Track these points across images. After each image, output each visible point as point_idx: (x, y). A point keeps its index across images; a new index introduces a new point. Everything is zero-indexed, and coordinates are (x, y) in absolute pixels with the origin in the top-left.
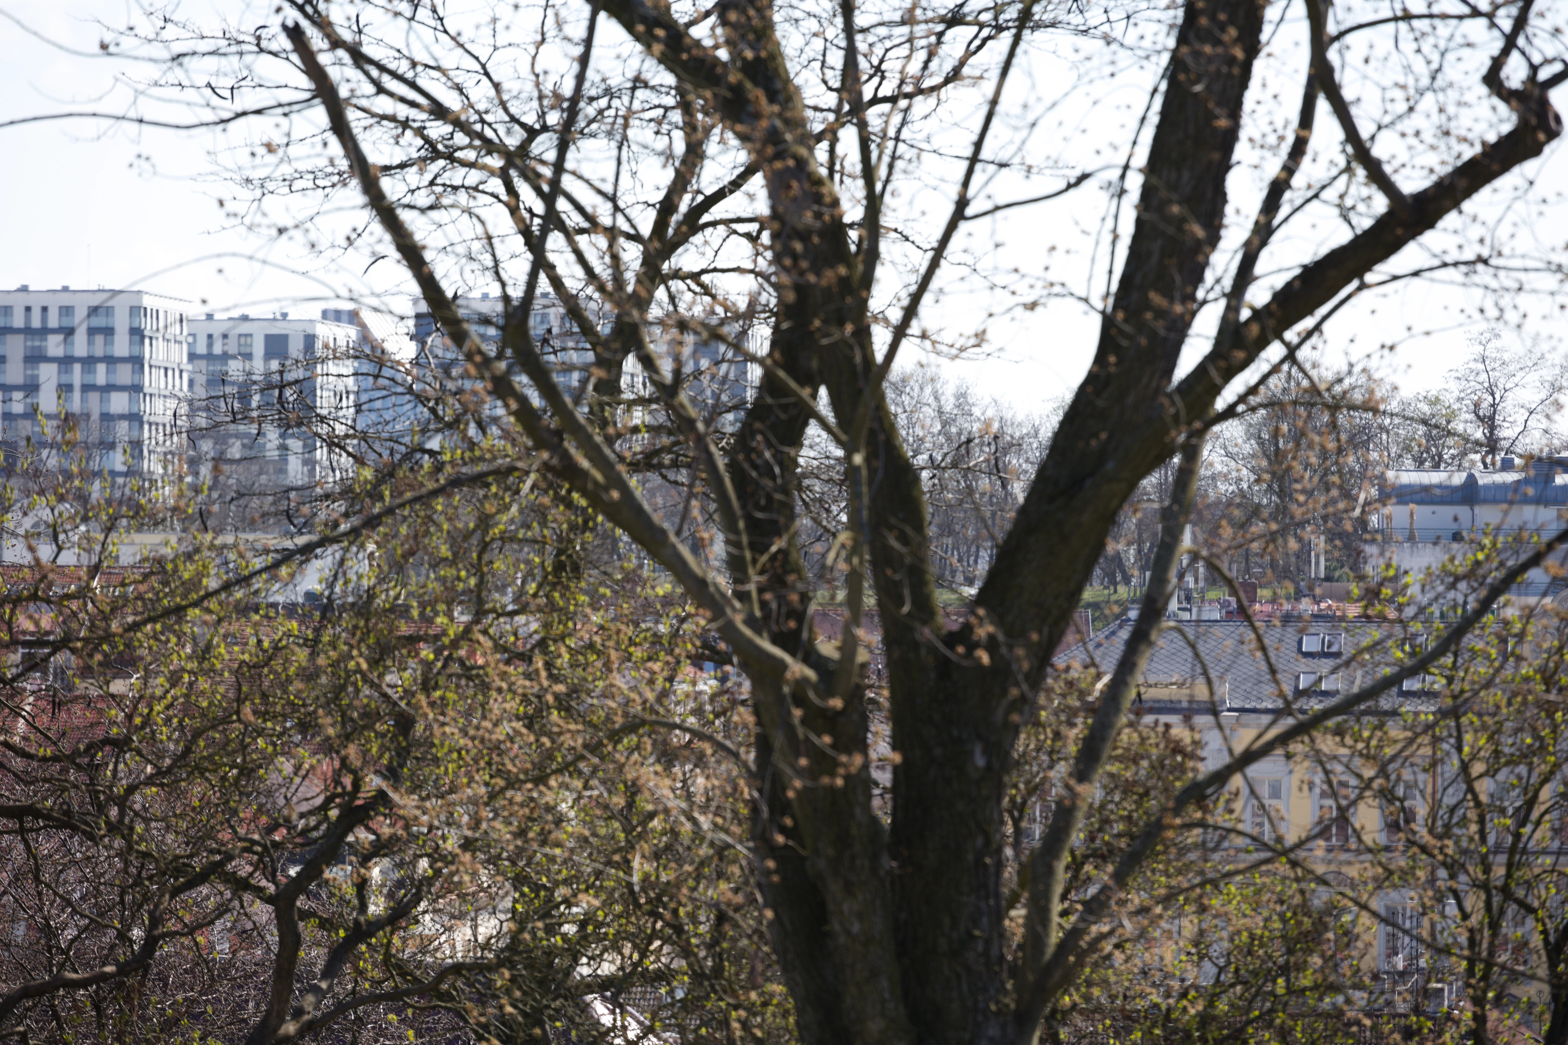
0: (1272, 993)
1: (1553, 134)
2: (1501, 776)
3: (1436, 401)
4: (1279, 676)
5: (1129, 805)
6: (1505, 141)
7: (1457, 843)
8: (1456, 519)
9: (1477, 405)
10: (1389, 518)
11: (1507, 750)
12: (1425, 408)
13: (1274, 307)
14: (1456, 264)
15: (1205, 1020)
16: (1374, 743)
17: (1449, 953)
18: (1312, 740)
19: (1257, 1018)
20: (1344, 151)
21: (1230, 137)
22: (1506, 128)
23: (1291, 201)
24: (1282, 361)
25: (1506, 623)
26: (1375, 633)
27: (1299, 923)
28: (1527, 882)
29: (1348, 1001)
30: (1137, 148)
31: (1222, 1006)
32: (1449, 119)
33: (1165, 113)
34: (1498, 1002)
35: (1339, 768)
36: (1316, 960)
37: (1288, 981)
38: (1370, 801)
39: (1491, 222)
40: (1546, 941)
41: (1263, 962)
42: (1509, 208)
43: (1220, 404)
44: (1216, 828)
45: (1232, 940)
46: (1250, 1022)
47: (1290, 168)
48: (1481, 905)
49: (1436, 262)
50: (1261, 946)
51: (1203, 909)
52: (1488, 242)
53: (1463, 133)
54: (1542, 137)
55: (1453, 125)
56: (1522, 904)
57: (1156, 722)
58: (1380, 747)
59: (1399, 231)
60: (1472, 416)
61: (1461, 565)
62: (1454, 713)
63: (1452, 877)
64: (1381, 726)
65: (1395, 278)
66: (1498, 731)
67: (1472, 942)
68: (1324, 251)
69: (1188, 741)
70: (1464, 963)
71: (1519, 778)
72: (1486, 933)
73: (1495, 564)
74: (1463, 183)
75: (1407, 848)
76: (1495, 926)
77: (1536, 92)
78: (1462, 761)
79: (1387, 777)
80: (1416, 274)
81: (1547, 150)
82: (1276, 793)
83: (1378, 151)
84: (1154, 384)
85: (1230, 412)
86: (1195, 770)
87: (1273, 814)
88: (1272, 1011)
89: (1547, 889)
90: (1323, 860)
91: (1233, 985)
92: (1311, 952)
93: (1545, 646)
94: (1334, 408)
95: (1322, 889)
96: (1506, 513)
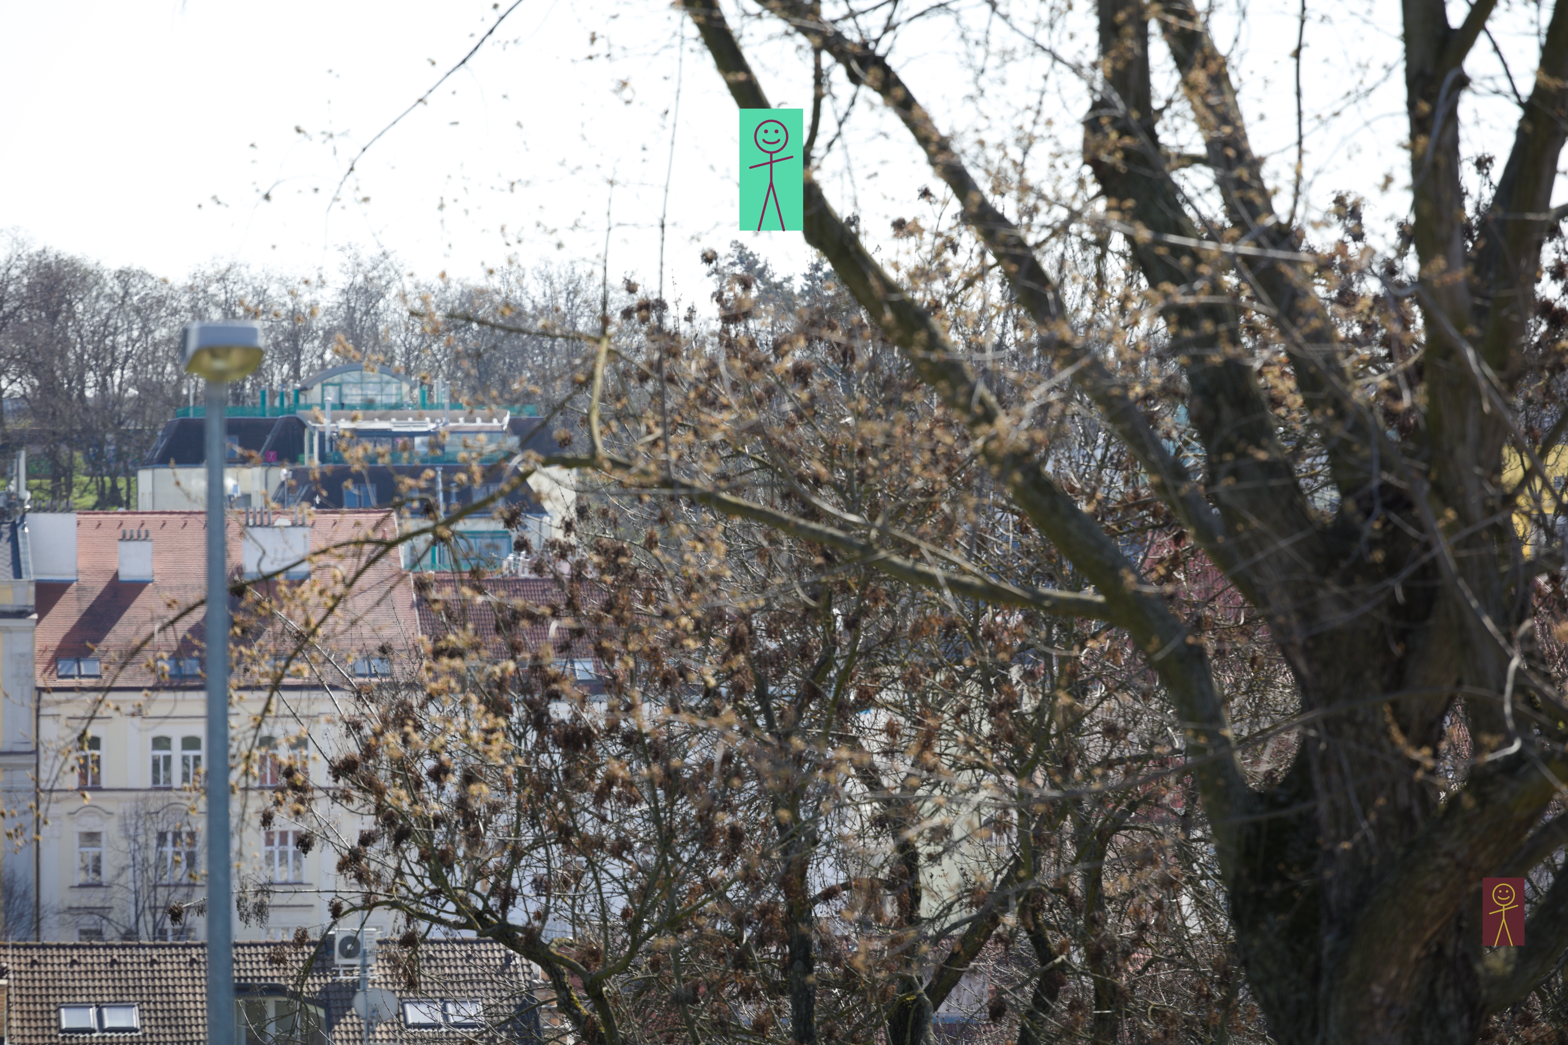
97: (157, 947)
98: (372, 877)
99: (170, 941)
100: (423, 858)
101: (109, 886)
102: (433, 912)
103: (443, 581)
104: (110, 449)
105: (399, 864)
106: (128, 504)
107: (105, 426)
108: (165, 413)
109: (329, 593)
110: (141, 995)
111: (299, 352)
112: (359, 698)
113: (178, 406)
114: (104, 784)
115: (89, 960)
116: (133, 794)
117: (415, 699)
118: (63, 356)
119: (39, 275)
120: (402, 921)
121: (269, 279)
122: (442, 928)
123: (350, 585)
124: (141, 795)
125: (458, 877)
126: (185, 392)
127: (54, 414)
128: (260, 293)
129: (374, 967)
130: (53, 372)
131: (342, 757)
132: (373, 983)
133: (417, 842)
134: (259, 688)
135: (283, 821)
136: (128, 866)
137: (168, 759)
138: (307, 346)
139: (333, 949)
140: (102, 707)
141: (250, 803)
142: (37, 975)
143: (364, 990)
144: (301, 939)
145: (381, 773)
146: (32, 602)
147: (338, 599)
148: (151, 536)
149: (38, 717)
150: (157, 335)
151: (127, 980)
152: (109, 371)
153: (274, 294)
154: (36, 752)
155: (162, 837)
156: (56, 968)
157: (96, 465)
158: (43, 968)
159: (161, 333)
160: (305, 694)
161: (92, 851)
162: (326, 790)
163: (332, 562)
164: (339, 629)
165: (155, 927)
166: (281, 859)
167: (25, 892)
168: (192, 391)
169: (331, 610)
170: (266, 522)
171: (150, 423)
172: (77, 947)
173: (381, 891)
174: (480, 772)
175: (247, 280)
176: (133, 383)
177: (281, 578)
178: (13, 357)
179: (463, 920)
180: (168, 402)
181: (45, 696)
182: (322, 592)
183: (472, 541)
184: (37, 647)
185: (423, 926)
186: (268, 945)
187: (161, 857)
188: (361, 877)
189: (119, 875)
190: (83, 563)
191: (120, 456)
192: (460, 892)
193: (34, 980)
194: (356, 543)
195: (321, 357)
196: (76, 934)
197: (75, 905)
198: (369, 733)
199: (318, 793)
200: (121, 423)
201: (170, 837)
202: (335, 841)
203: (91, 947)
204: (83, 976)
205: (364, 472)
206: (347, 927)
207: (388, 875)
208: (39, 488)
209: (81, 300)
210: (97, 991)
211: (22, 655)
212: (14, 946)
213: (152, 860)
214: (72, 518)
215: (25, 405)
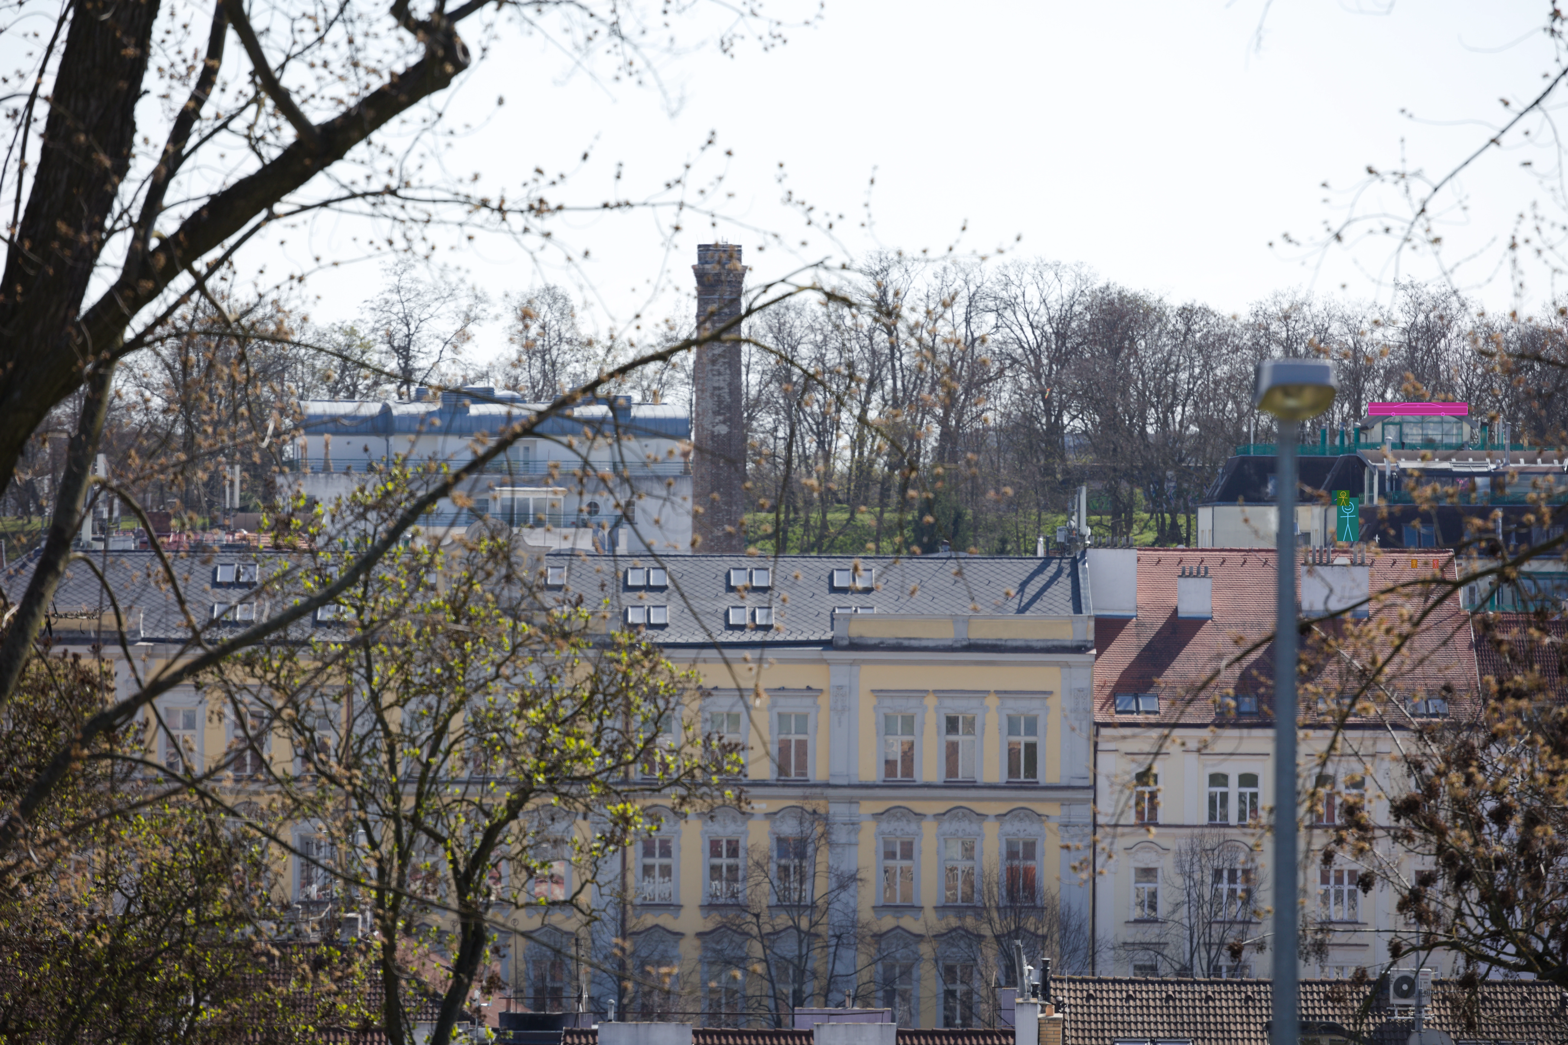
0: (182, 924)
1: (460, 67)
2: (412, 705)
3: (352, 332)
4: (188, 607)
5: (38, 736)
6: (413, 73)
7: (365, 774)
8: (366, 450)
9: (390, 337)
10: (304, 448)
11: (416, 680)
12: (341, 339)
13: (181, 236)
14: (364, 195)
15: (114, 951)
16: (284, 673)
17: (358, 883)
18: (221, 671)
19: (166, 949)
20: (253, 81)
21: (139, 66)
22: (414, 59)
23: (200, 130)
24: (191, 292)
25: (415, 554)
26: (285, 563)
27: (209, 854)
28: (437, 812)
29: (258, 932)
30: (45, 77)
31: (131, 938)
32: (358, 50)
33: (71, 41)
34: (407, 931)
35: (247, 698)
36: (225, 891)
37: (197, 912)
38: (280, 731)
39: (399, 152)
40: (455, 870)
41: (173, 893)
42: (417, 139)
43: (129, 335)
44: (125, 759)
45: (141, 871)
46: (158, 953)
47: (199, 98)
48: (391, 834)
49: (345, 193)
50: (170, 877)
51: (110, 840)
52: (396, 173)
53: (373, 64)
54: (449, 68)
55: (360, 56)
56: (431, 833)
57: (65, 653)
58: (290, 677)
59: (307, 162)
60: (385, 347)
61: (371, 496)
62: (364, 643)
63: (362, 807)
64: (290, 657)
65: (304, 208)
66: (409, 661)
67: (381, 872)
68: (232, 181)
69: (96, 671)
70: (374, 894)
71: (429, 708)
72: (396, 862)
73: (405, 495)
74: (370, 114)
75: (316, 778)
76: (404, 856)
77: (444, 23)
78: (372, 691)
79: (297, 708)
80: (325, 204)
81: (455, 81)
82: (190, 724)
83: (287, 81)
84: (62, 314)
85: (138, 343)
86: (103, 701)
87: (181, 744)
88: (181, 941)
89: (457, 818)
90: (231, 791)
91: (142, 917)
92: (220, 882)
93: (455, 576)
94: (244, 339)
95: (231, 819)
96: (413, 444)
97: (1212, 983)
98: (1432, 918)
99: (1224, 978)
100: (1483, 899)
101: (1164, 922)
102: (1493, 953)
103: (1509, 622)
104: (1170, 486)
105: (1460, 904)
106: (1187, 541)
107: (1165, 463)
108: (1226, 451)
109: (1396, 632)
110: (1196, 1031)
111: (1360, 391)
112: (1421, 738)
113: (1239, 444)
114: (1161, 820)
115: (1144, 995)
116: (1188, 831)
117: (1477, 740)
118: (1125, 392)
119: (1102, 311)
120: (1461, 962)
121: (1330, 317)
122: (1502, 970)
123: (1417, 624)
124: (1197, 831)
125: (1518, 919)
126: (1245, 429)
127: (1115, 450)
128: (1322, 331)
129: (1429, 1007)
130: (1114, 408)
131: (1404, 796)
132: (1428, 1024)
133: (1477, 884)
134: (1324, 726)
135: (1344, 859)
136: (1184, 903)
137: (1224, 796)
138: (1367, 386)
139: (1388, 989)
140: (1168, 742)
141: (1315, 840)
142: (1092, 1010)
143: (1419, 1031)
144: (1360, 978)
145: (1442, 814)
146: (1091, 637)
147: (1405, 638)
148: (1211, 572)
149: (1096, 751)
150: (1218, 372)
151: (1182, 1016)
152: (1170, 408)
153: (1336, 333)
154: (1094, 787)
155: (1218, 874)
156: (1112, 1003)
157: (1157, 502)
158: (1099, 1002)
159: (1222, 371)
160: (1368, 733)
161: (1149, 887)
162: (1387, 829)
163: (1399, 601)
164: (1406, 668)
165: (1209, 963)
166: (1336, 898)
167: (1080, 927)
168: (1253, 429)
169: (1397, 649)
170: (1325, 560)
171: (1211, 460)
172: (1133, 982)
173: (1440, 932)
174: (1542, 814)
175: (1309, 318)
176: (1196, 420)
177: (1348, 616)
178: (1075, 392)
179: (1523, 962)
180: (1229, 439)
181: (1104, 731)
182: (1388, 631)
183: (1541, 583)
184: (1096, 683)
185: (1483, 967)
186: (1323, 983)
187: (1217, 895)
188: (1421, 918)
189: (1174, 912)
190: (1142, 598)
191: (1180, 493)
192: (1520, 934)
193: (1089, 1015)
194: (1423, 582)
195: (1382, 396)
196: (1131, 969)
197: (1130, 940)
198: (1431, 773)
199: (1378, 833)
200: (1182, 460)
201: (1225, 874)
202: (1396, 881)
203: (1147, 982)
204: (1139, 1011)
205: (1433, 512)
206: (1406, 967)
207: (1448, 916)
208: (1100, 524)
209: (1144, 336)
210: (1153, 1026)
211: (1081, 690)
212: (1070, 980)
213: (1207, 898)
214: (1133, 554)
215: (1085, 441)
